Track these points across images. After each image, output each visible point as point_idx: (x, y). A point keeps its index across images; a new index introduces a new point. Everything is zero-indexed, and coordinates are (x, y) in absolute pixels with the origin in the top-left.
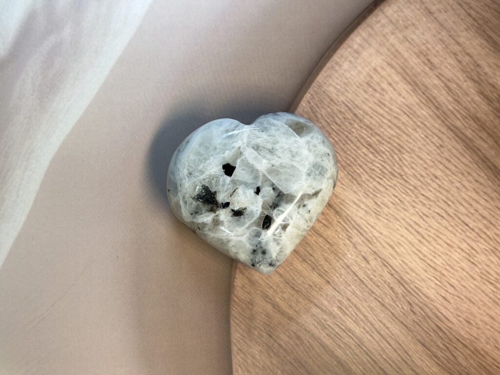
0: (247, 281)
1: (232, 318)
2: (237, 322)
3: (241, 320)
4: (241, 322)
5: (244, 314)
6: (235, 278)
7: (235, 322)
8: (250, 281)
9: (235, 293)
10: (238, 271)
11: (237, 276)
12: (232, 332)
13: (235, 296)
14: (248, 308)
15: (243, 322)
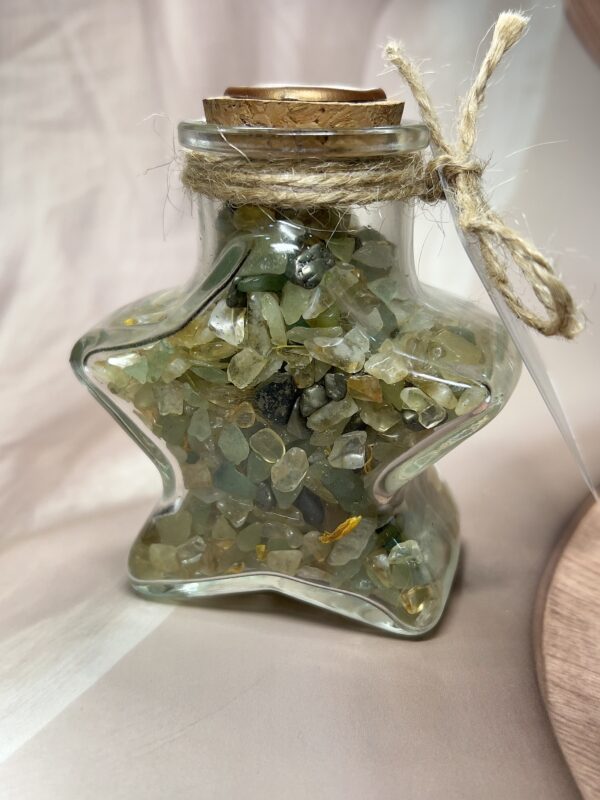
0: (573, 697)
1: (561, 743)
2: (575, 748)
3: (583, 746)
4: (585, 749)
5: (586, 738)
6: (547, 692)
7: (571, 750)
8: (579, 695)
9: (557, 712)
10: (550, 685)
11: (551, 690)
12: (570, 764)
13: (558, 714)
14: (592, 731)
15: (589, 749)
